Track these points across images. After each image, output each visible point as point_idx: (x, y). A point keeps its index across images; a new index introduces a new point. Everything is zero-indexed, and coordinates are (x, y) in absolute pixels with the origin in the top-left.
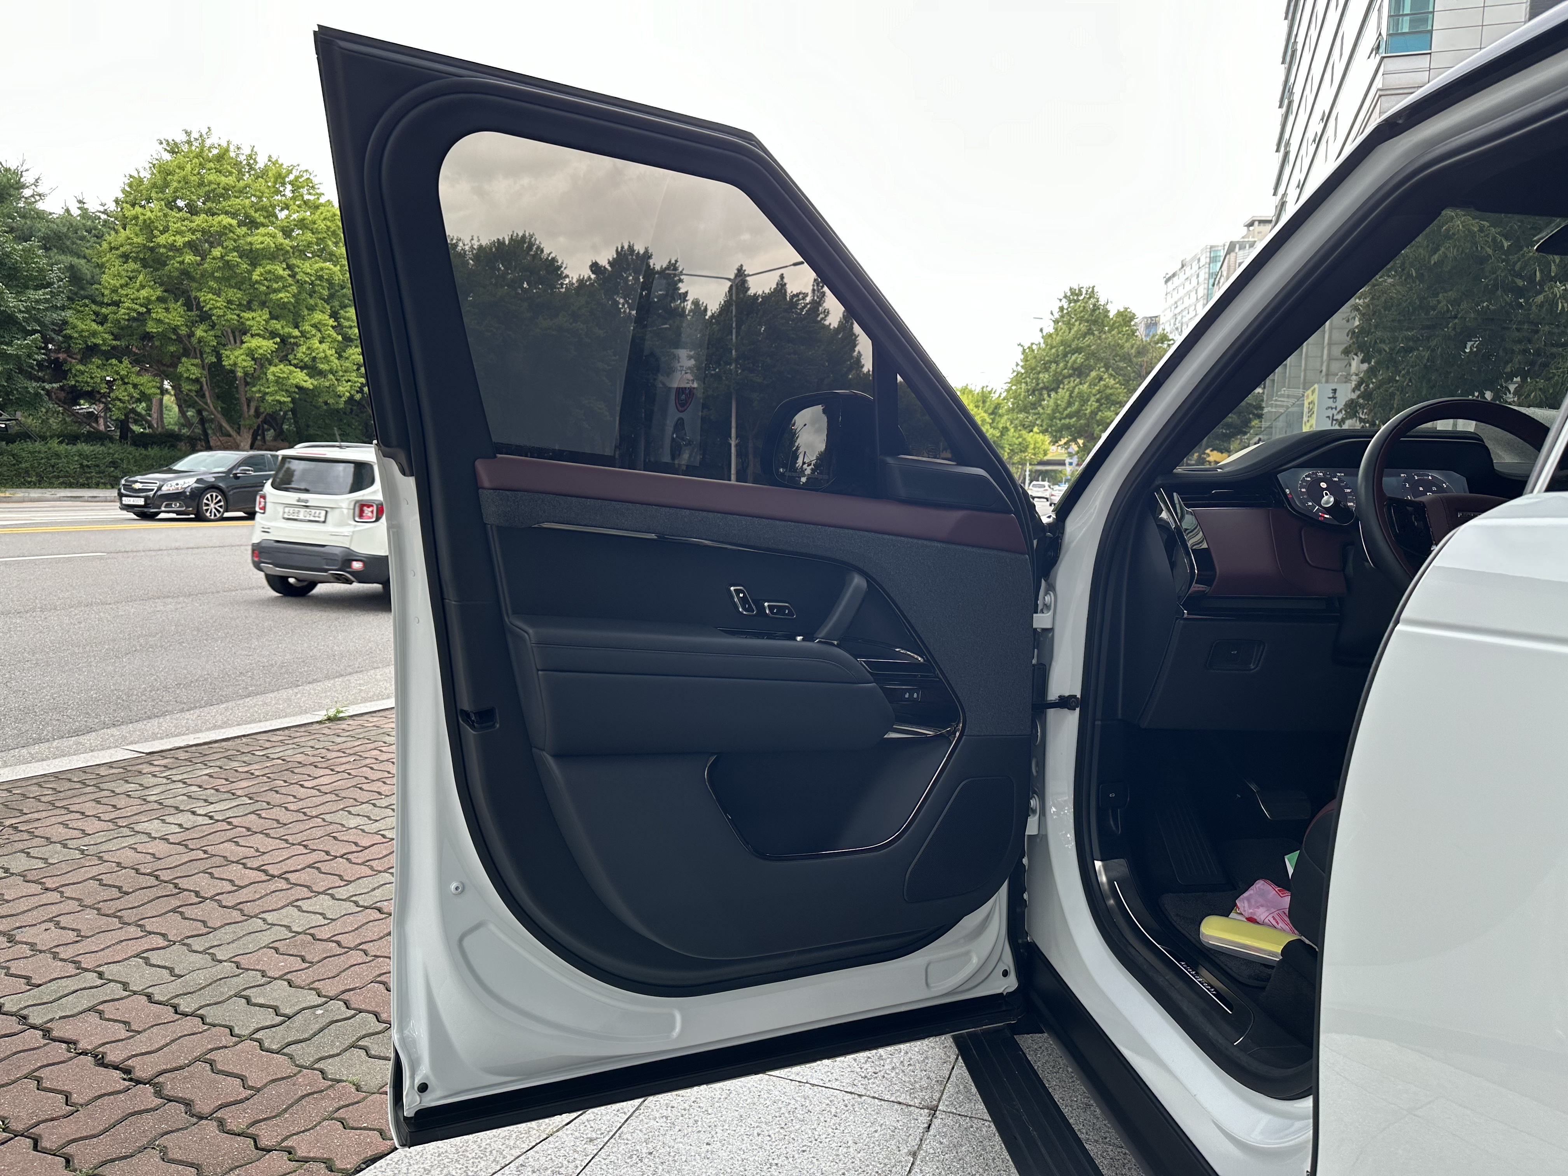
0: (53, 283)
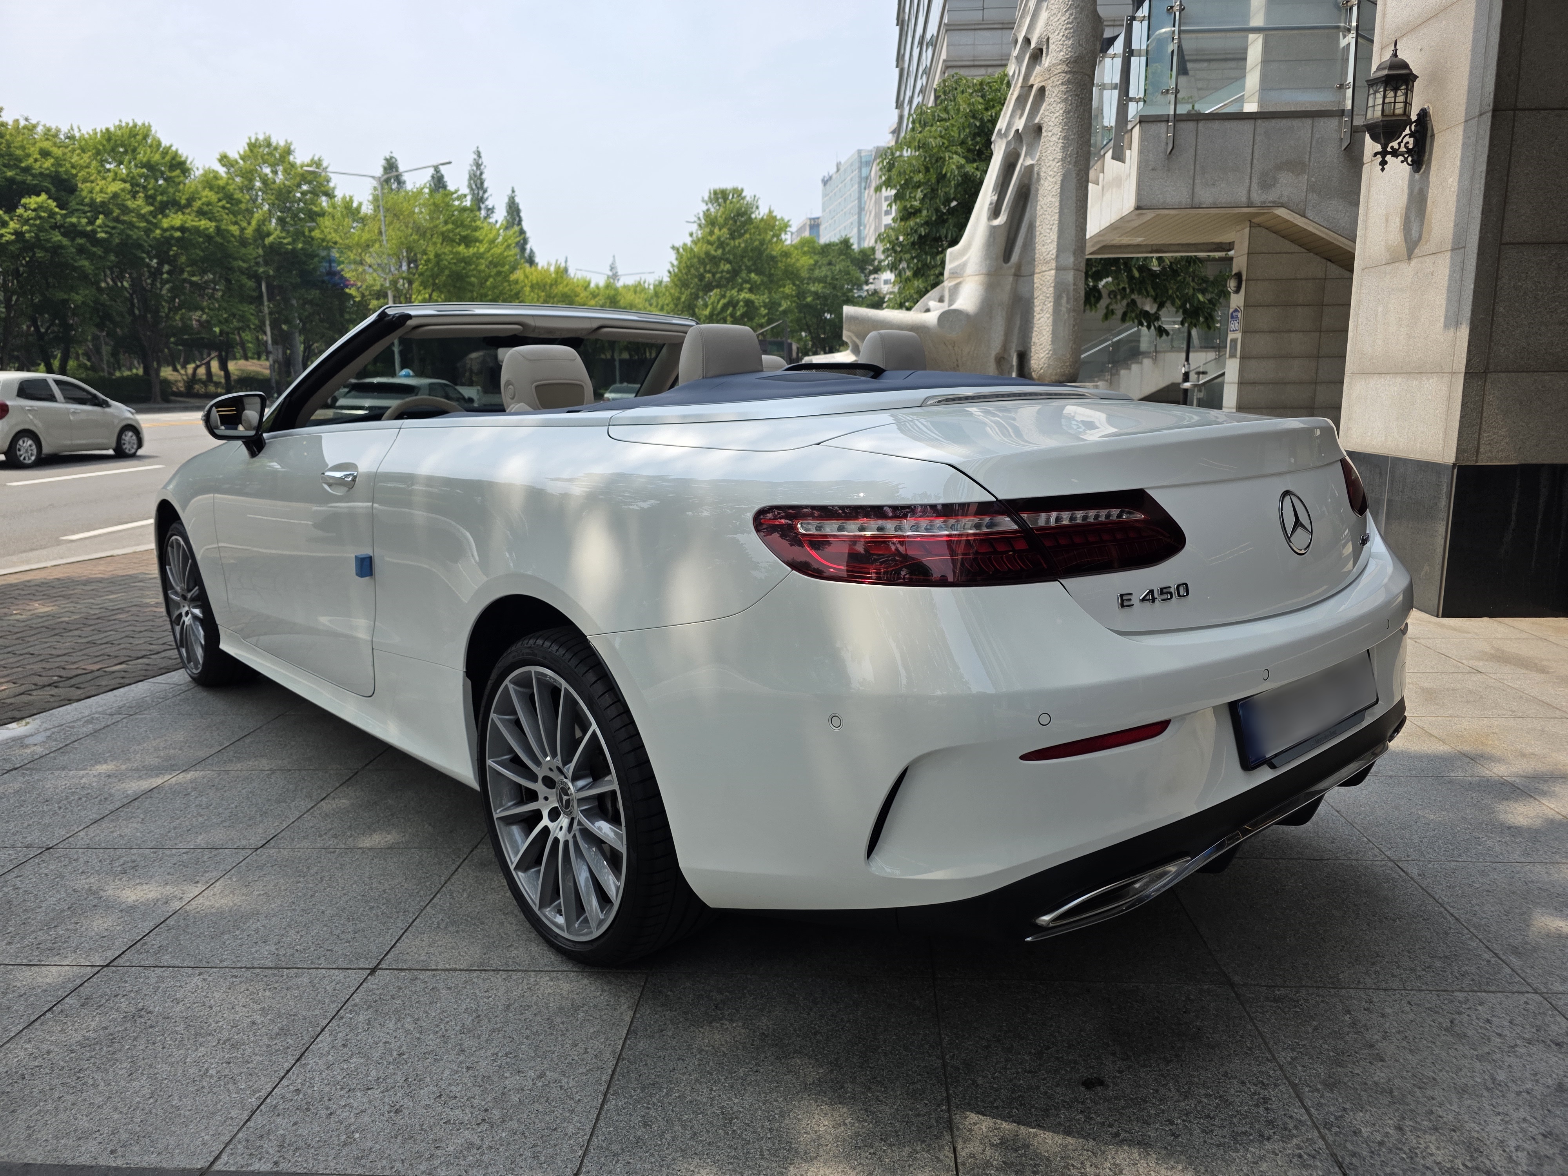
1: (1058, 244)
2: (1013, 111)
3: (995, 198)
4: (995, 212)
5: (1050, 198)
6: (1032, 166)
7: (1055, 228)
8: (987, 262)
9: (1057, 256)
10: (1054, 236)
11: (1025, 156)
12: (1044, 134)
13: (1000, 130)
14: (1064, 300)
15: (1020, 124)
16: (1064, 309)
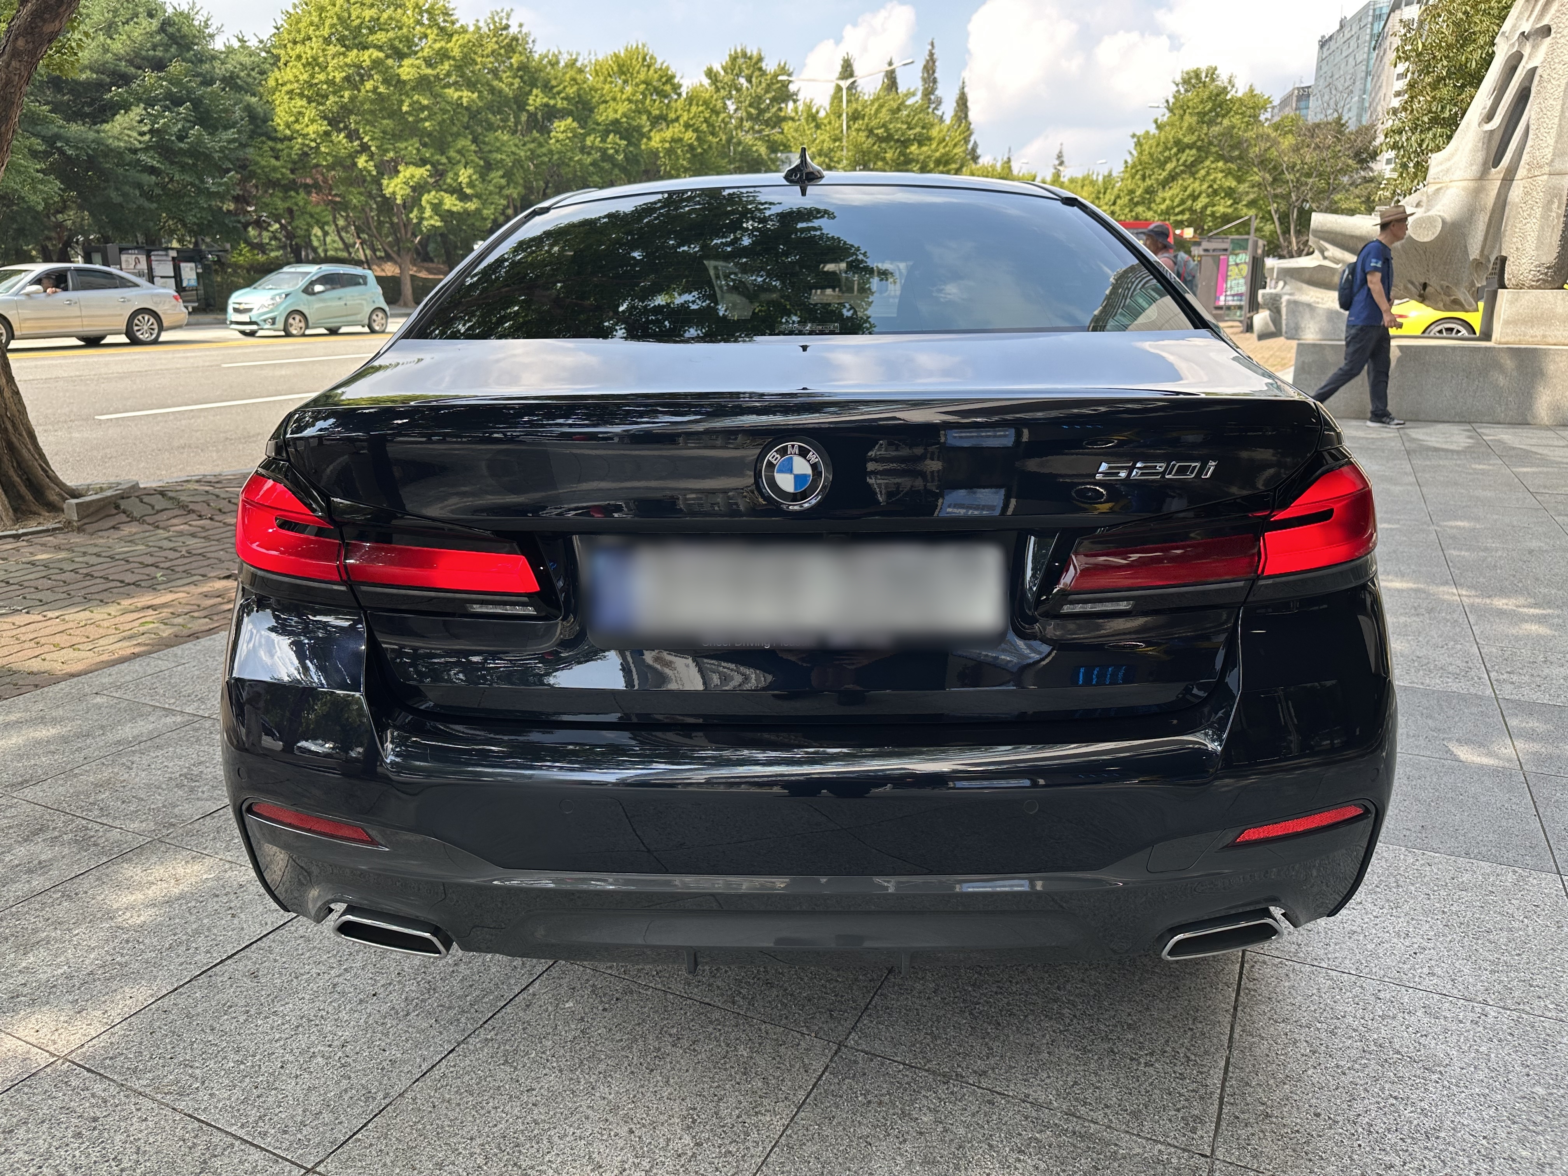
0: (237, 123)
1: (1555, 148)
2: (1521, 13)
3: (1489, 103)
4: (1489, 117)
5: (1551, 102)
6: (1535, 68)
7: (1553, 132)
8: (1474, 167)
9: (1552, 161)
10: (1551, 142)
11: (1529, 58)
12: (1553, 35)
13: (1503, 33)
14: (1556, 205)
15: (1526, 27)
16: (1554, 214)
